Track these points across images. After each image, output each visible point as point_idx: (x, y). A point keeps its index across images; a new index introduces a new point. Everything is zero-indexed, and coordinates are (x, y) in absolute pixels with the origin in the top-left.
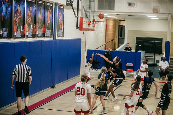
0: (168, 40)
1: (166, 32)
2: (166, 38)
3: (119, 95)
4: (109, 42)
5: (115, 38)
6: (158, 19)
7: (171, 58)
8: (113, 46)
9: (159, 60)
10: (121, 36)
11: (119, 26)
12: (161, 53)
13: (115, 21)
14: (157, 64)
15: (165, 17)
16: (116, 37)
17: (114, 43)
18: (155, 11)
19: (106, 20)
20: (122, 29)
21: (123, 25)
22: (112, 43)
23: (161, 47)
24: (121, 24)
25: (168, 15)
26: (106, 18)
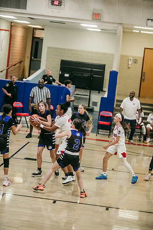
0: (114, 69)
1: (112, 55)
2: (112, 65)
3: (25, 158)
4: (15, 65)
5: (25, 60)
6: (100, 30)
7: (118, 99)
8: (21, 74)
9: (97, 103)
10: (36, 56)
11: (34, 38)
12: (102, 91)
13: (26, 29)
14: (93, 108)
15: (113, 28)
16: (26, 57)
17: (22, 68)
18: (96, 17)
19: (11, 26)
20: (37, 43)
21: (39, 38)
22: (19, 67)
23: (103, 79)
24: (36, 36)
25: (116, 25)
26: (12, 22)
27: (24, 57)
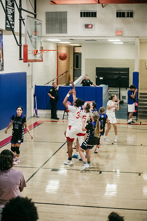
0: (136, 70)
1: (134, 60)
2: (134, 67)
4: (62, 75)
5: (69, 70)
6: (123, 43)
7: (141, 92)
9: (125, 97)
10: (77, 67)
11: (74, 53)
12: (128, 87)
13: (69, 47)
14: (123, 101)
15: (131, 40)
17: (68, 76)
18: (119, 34)
19: (57, 46)
20: (77, 57)
21: (78, 53)
22: (66, 75)
23: (128, 78)
24: (76, 52)
25: (135, 38)
26: (57, 44)
27: (69, 68)
